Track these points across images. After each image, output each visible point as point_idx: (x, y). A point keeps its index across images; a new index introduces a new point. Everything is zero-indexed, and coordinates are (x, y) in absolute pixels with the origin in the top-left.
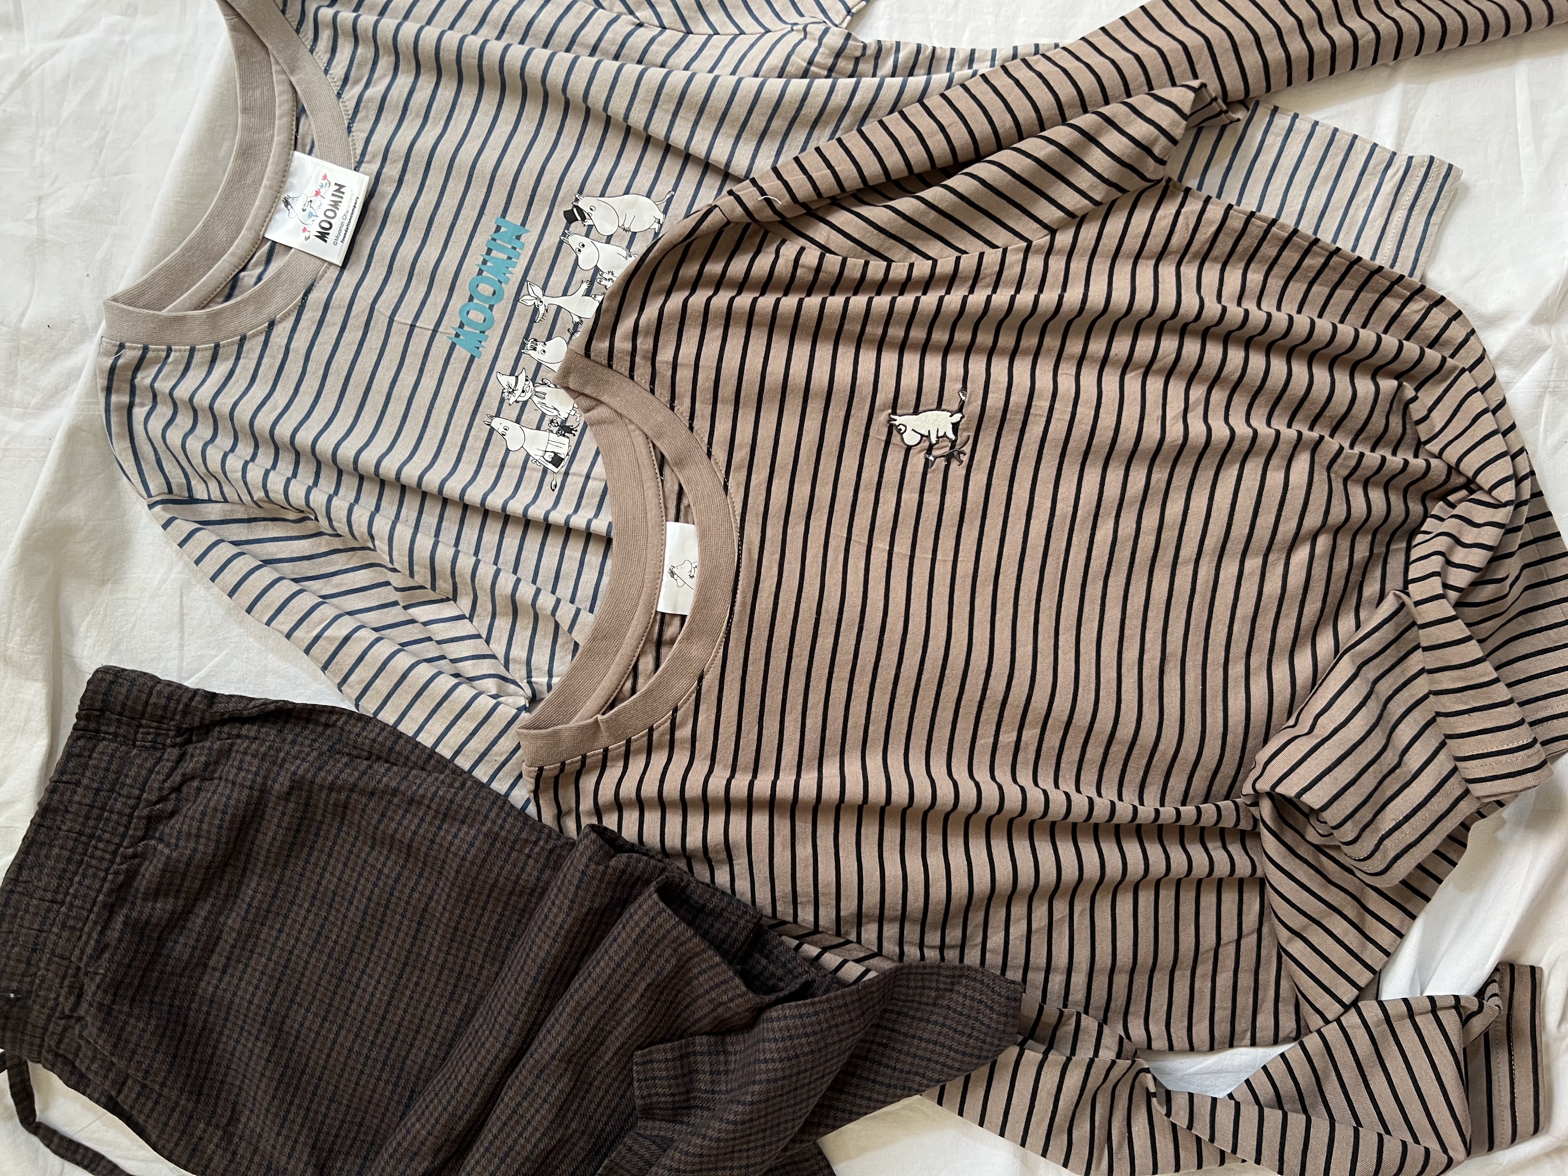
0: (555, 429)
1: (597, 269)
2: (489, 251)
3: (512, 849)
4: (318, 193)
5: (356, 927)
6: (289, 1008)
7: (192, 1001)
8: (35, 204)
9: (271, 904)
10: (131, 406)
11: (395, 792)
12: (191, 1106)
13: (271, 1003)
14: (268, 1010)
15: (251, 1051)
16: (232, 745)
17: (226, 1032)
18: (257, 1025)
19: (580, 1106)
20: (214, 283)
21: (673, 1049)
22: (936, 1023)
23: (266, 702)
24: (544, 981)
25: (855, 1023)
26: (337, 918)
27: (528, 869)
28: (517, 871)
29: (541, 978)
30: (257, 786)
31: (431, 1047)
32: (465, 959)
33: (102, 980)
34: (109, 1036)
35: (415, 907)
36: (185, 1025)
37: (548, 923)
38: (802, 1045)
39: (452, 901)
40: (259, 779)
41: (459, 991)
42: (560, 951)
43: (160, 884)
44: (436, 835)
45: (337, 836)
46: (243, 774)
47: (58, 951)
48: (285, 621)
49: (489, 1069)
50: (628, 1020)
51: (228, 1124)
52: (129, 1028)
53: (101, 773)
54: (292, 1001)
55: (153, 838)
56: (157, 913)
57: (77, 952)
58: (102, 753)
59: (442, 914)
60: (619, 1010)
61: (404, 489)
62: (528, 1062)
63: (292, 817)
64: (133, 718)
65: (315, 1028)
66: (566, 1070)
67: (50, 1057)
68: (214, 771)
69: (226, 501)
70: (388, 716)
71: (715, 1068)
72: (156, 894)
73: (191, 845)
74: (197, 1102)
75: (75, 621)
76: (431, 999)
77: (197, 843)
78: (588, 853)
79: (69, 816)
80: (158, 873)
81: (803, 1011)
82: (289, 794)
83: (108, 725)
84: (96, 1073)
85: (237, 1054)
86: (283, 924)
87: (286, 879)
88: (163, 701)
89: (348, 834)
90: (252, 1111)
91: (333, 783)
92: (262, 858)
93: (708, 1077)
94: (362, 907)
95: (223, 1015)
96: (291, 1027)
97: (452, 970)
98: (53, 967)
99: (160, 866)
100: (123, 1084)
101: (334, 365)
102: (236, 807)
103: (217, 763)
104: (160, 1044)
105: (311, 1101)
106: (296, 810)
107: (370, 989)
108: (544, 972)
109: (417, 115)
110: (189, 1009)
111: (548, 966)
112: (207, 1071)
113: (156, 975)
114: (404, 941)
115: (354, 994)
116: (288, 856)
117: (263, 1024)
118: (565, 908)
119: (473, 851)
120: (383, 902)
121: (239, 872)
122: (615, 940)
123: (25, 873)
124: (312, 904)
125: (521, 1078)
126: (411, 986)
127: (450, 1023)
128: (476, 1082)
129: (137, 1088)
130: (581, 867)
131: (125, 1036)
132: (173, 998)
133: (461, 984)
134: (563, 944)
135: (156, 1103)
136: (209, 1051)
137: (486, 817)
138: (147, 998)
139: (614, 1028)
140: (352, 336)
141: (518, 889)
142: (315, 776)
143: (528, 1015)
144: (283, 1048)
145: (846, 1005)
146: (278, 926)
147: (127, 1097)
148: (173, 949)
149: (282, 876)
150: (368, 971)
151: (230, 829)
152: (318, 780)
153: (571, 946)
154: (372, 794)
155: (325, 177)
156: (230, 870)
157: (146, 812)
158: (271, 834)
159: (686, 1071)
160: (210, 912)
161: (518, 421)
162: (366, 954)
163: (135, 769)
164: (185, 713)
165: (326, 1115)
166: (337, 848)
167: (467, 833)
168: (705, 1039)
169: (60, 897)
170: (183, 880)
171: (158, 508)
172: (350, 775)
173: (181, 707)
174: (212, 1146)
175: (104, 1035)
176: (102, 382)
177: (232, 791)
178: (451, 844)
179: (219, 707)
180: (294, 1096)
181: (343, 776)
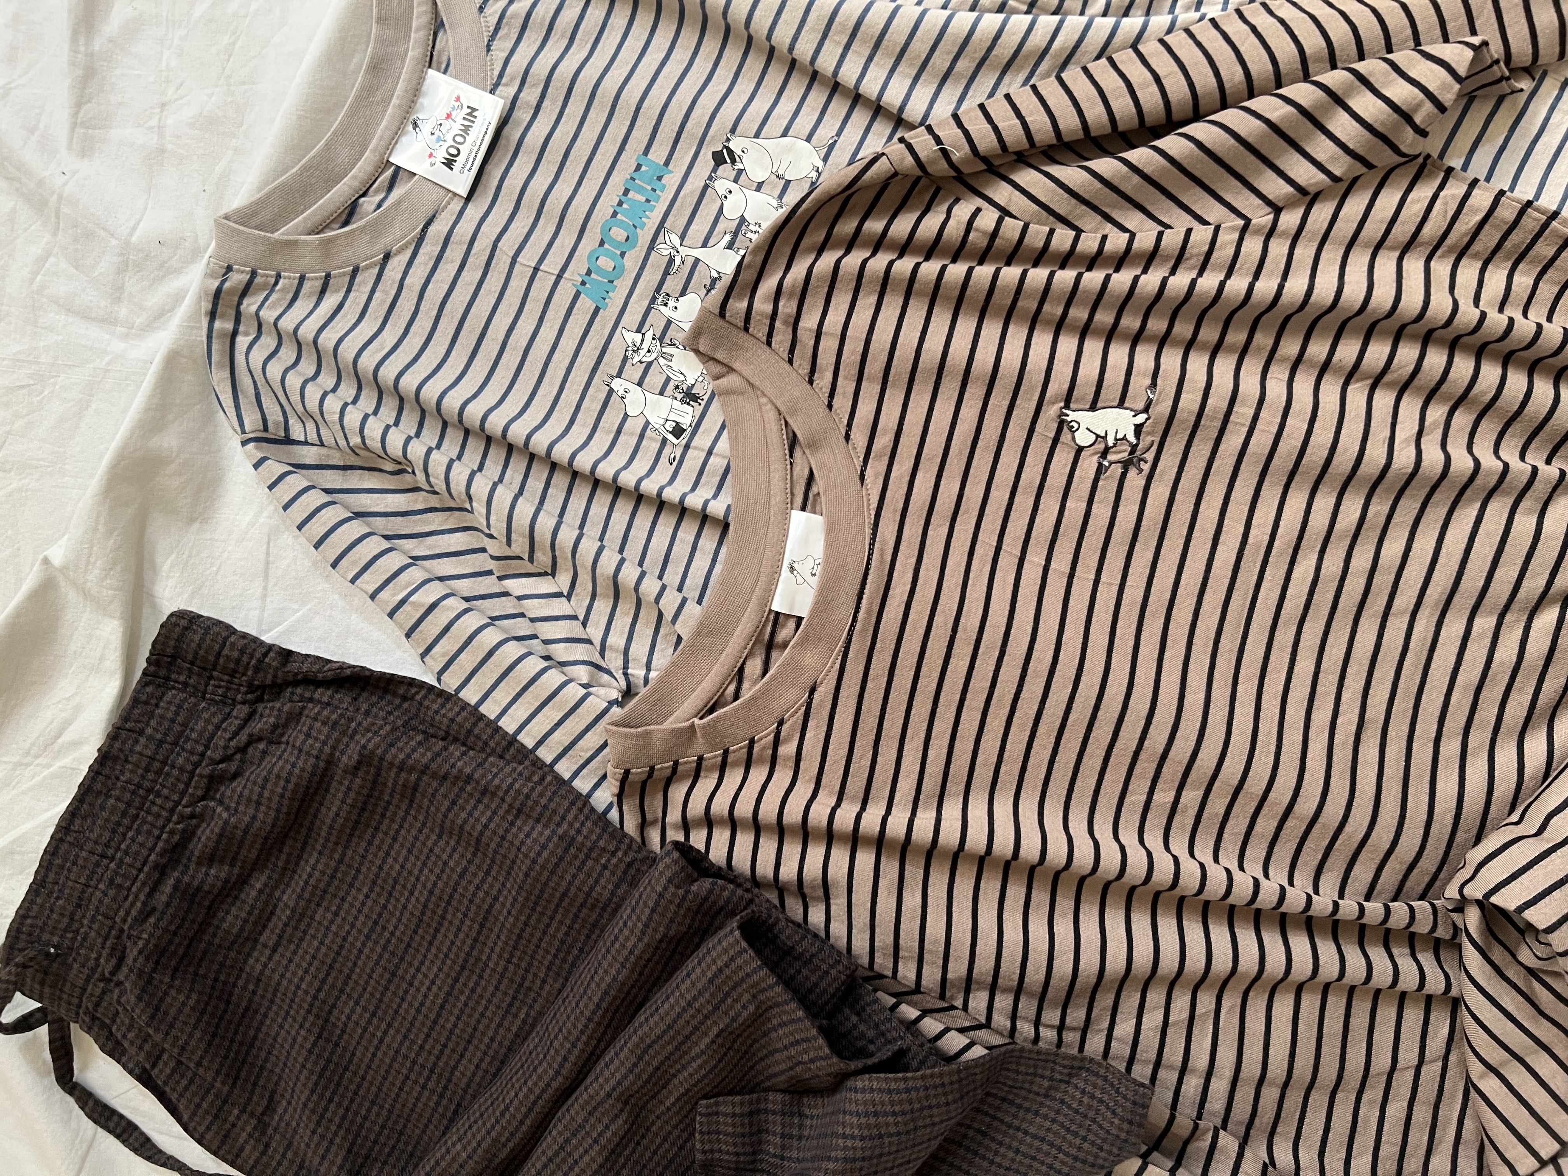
0: (680, 396)
1: (743, 220)
2: (626, 192)
3: (588, 857)
4: (449, 116)
5: (415, 920)
6: (338, 998)
7: (238, 977)
8: (158, 110)
9: (329, 885)
10: (235, 334)
11: (469, 777)
12: (226, 1089)
13: (319, 990)
14: (315, 997)
15: (294, 1039)
16: (303, 708)
17: (271, 1014)
18: (303, 1012)
19: (634, 1151)
20: (332, 207)
21: (742, 1104)
22: (1046, 1117)
23: (343, 666)
24: (607, 1010)
25: (952, 1107)
26: (395, 907)
27: (603, 881)
28: (591, 881)
29: (604, 1005)
30: (323, 757)
31: (482, 1060)
32: (527, 970)
33: (145, 946)
34: (148, 1005)
35: (479, 907)
36: (228, 1002)
37: (617, 945)
38: (887, 1125)
39: (518, 906)
40: (327, 750)
41: (517, 1004)
42: (628, 978)
43: (216, 849)
44: (507, 831)
45: (404, 819)
46: (310, 741)
47: (103, 909)
48: (371, 581)
49: (539, 1097)
50: (694, 1065)
51: (263, 1114)
52: (168, 1000)
53: (166, 724)
54: (342, 991)
55: (213, 799)
56: (210, 880)
57: (122, 913)
58: (170, 703)
59: (506, 919)
60: (685, 1053)
61: (510, 448)
62: (582, 1096)
63: (358, 793)
64: (204, 669)
65: (363, 1023)
66: (622, 1110)
67: (87, 1019)
68: (282, 735)
69: (322, 444)
70: (470, 695)
71: (787, 1130)
72: (211, 858)
73: (251, 811)
74: (234, 1084)
75: (159, 559)
76: (486, 1008)
77: (257, 810)
78: (668, 874)
79: (129, 766)
80: (214, 837)
81: (893, 1085)
82: (356, 768)
83: (179, 674)
84: (132, 1043)
85: (279, 1040)
86: (339, 908)
87: (347, 859)
88: (236, 654)
89: (415, 818)
90: (289, 1103)
91: (403, 762)
92: (323, 834)
93: (778, 1140)
94: (422, 900)
95: (269, 996)
96: (338, 1019)
97: (512, 981)
98: (95, 926)
99: (217, 830)
100: (159, 1057)
101: (448, 306)
102: (300, 777)
103: (285, 726)
104: (199, 1020)
105: (352, 1101)
106: (362, 787)
107: (423, 989)
108: (608, 999)
109: (563, 36)
110: (235, 985)
111: (612, 993)
112: (247, 1054)
113: (203, 945)
114: (464, 942)
115: (406, 992)
116: (351, 835)
117: (309, 1012)
118: (637, 931)
119: (545, 854)
120: (446, 898)
121: (299, 846)
122: (688, 975)
123: (78, 822)
124: (371, 890)
125: (573, 1112)
126: (467, 992)
127: (504, 1037)
128: (524, 1110)
129: (172, 1064)
130: (659, 889)
131: (163, 1007)
132: (219, 972)
133: (521, 997)
134: (632, 971)
135: (191, 1081)
136: (252, 1033)
137: (563, 818)
138: (191, 969)
139: (679, 1071)
140: (471, 276)
141: (590, 901)
142: (385, 752)
143: (587, 1044)
144: (327, 1041)
145: (943, 1085)
146: (334, 908)
147: (161, 1071)
148: (223, 920)
149: (343, 855)
150: (424, 969)
151: (292, 799)
152: (388, 757)
153: (641, 974)
154: (444, 778)
155: (458, 99)
156: (289, 842)
157: (207, 771)
158: (334, 809)
159: (755, 1129)
160: (266, 885)
161: (640, 384)
162: (423, 951)
163: (201, 723)
164: (257, 669)
165: (365, 1118)
166: (403, 832)
167: (541, 834)
168: (779, 1097)
169: (110, 852)
170: (239, 848)
171: (251, 446)
172: (423, 755)
173: (253, 662)
174: (244, 1135)
175: (142, 1005)
176: (206, 306)
177: (298, 758)
178: (522, 843)
179: (293, 667)
180: (334, 1093)
181: (416, 755)
